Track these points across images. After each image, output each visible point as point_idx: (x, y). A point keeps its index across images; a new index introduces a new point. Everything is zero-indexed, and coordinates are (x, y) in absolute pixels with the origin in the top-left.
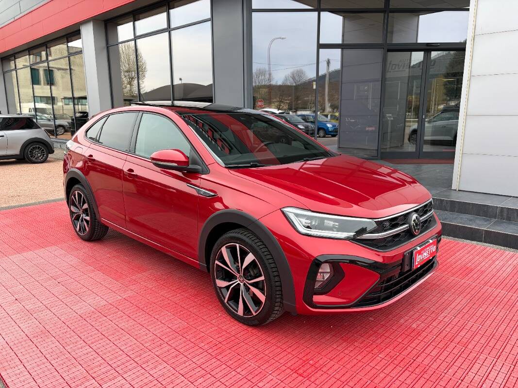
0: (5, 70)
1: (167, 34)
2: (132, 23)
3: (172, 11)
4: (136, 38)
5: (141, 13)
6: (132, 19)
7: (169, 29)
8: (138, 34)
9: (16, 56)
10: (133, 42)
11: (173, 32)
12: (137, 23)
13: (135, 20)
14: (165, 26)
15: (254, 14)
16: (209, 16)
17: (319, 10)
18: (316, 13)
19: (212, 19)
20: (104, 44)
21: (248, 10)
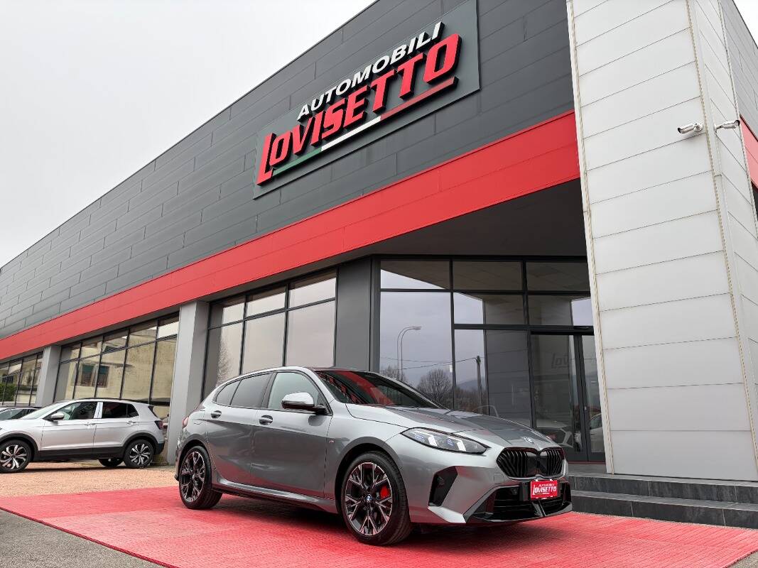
0: (62, 360)
1: (284, 314)
2: (243, 305)
3: (292, 292)
4: (246, 319)
5: (256, 293)
6: (244, 299)
7: (286, 309)
8: (248, 315)
9: (84, 343)
10: (241, 324)
11: (290, 312)
12: (250, 304)
13: (247, 301)
14: (283, 306)
15: (383, 294)
16: (334, 296)
17: (452, 291)
18: (448, 294)
19: (336, 299)
20: (205, 327)
21: (377, 290)
